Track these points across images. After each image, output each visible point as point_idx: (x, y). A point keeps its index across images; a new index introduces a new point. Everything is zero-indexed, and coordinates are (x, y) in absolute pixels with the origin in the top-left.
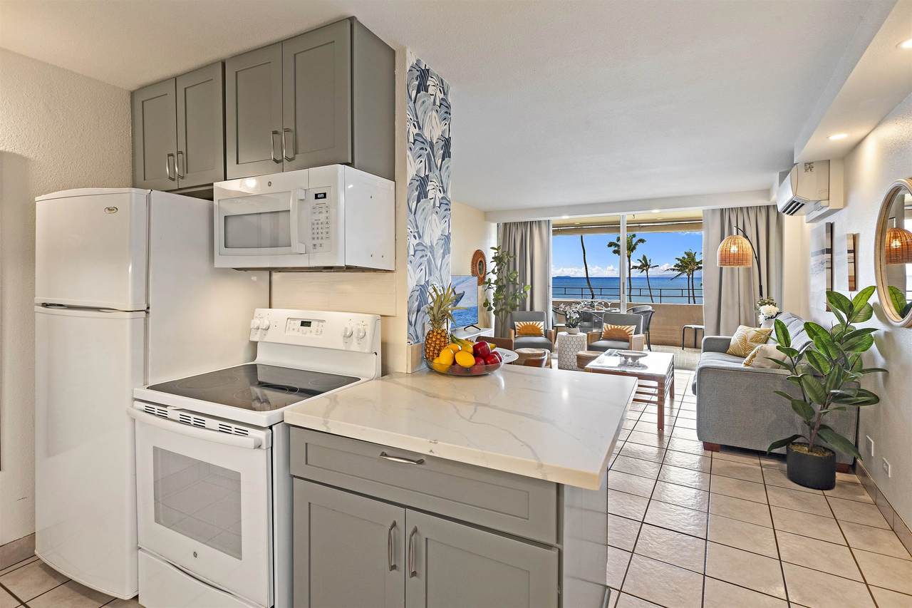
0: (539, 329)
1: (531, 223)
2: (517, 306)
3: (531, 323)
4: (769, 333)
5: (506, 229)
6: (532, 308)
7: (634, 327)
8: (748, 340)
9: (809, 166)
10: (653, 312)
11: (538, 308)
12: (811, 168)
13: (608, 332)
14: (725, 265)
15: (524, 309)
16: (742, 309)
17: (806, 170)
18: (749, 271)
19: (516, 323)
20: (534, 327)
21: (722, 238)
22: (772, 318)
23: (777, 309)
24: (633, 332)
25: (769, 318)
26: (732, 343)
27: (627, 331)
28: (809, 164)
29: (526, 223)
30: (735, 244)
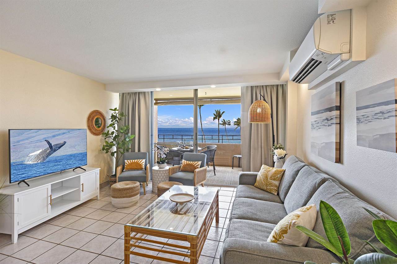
0: (141, 165)
1: (139, 93)
2: (130, 149)
3: (136, 160)
4: (282, 172)
5: (123, 97)
6: (139, 150)
7: (200, 163)
8: (269, 178)
9: (331, 18)
10: (216, 150)
11: (143, 150)
12: (333, 20)
13: (184, 166)
14: (253, 121)
15: (133, 151)
16: (263, 149)
17: (329, 23)
18: (267, 125)
19: (126, 161)
20: (137, 164)
21: (252, 102)
22: (282, 158)
23: (284, 152)
24: (199, 166)
25: (280, 158)
26: (258, 178)
27: (195, 166)
28: (332, 15)
29: (135, 93)
30: (260, 106)
